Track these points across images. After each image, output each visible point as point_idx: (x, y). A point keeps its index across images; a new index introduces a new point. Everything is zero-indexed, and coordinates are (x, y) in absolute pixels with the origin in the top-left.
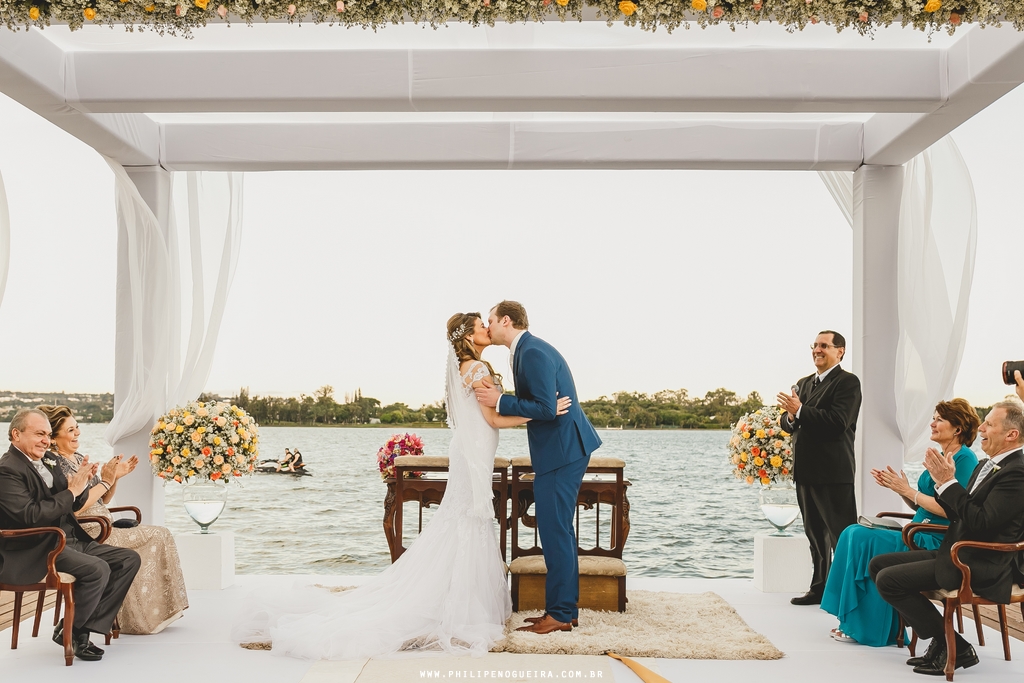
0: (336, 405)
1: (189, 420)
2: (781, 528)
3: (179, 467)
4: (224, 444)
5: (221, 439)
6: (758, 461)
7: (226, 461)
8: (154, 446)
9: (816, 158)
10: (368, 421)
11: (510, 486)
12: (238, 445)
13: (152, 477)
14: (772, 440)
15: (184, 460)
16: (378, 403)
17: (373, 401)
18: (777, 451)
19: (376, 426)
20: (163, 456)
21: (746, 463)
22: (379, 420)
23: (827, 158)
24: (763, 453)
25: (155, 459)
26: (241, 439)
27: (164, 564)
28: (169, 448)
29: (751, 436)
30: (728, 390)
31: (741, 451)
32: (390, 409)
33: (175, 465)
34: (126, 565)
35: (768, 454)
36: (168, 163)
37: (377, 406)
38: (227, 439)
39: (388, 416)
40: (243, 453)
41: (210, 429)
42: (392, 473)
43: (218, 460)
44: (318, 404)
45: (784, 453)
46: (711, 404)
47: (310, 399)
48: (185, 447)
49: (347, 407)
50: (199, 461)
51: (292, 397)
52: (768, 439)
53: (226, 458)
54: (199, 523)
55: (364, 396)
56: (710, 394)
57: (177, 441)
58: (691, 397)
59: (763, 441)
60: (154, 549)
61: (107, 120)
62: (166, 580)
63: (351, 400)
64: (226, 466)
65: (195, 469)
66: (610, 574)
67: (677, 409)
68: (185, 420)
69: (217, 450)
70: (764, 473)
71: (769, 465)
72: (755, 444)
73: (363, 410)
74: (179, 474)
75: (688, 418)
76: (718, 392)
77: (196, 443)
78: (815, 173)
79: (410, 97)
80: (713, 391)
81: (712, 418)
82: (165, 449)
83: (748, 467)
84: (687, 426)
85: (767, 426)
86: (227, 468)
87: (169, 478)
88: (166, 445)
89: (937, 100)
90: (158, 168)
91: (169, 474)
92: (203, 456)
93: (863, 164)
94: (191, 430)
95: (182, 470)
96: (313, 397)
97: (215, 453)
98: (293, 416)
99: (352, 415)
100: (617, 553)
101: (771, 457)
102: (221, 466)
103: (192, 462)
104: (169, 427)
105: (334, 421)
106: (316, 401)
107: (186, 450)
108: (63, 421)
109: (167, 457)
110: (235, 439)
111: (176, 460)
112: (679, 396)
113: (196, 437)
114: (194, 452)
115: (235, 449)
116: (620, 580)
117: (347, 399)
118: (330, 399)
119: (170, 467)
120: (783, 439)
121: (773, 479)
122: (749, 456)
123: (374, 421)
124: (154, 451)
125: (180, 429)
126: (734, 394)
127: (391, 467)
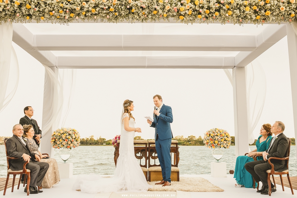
0: (94, 140)
1: (62, 132)
2: (218, 160)
3: (59, 144)
4: (71, 138)
5: (70, 137)
6: (212, 142)
7: (71, 143)
8: (52, 139)
9: (223, 65)
10: (103, 144)
11: (148, 148)
12: (75, 139)
13: (51, 148)
14: (215, 136)
15: (60, 142)
16: (105, 139)
17: (104, 139)
18: (217, 139)
19: (105, 145)
20: (55, 142)
21: (208, 143)
22: (105, 144)
23: (226, 65)
24: (213, 140)
25: (52, 143)
26: (75, 137)
27: (54, 168)
28: (56, 139)
29: (210, 136)
30: (193, 136)
31: (207, 140)
32: (108, 141)
33: (58, 144)
34: (45, 167)
35: (214, 140)
36: (58, 66)
37: (105, 140)
38: (72, 137)
39: (108, 143)
40: (76, 141)
41: (67, 134)
42: (116, 145)
43: (69, 143)
44: (90, 140)
45: (218, 140)
46: (189, 139)
47: (88, 139)
48: (60, 139)
49: (97, 141)
50: (64, 143)
51: (83, 138)
52: (214, 136)
53: (71, 142)
54: (63, 160)
55: (102, 138)
56: (189, 137)
57: (58, 138)
58: (184, 138)
59: (213, 137)
60: (52, 164)
61: (43, 52)
62: (55, 173)
63: (98, 139)
64: (71, 144)
65: (63, 145)
66: (175, 171)
67: (181, 140)
68: (61, 132)
69: (69, 140)
70: (213, 145)
71: (215, 143)
72: (211, 138)
73: (102, 141)
74: (59, 146)
75: (184, 143)
76: (191, 136)
77: (64, 138)
78: (222, 69)
79: (123, 46)
80: (190, 136)
81: (190, 143)
82: (55, 140)
83: (209, 144)
84: (183, 145)
85: (214, 133)
86: (72, 145)
87: (56, 148)
88: (55, 139)
89: (255, 47)
90: (55, 67)
91: (56, 147)
92: (65, 141)
93: (235, 67)
94: (62, 134)
95: (60, 145)
96: (89, 138)
97: (68, 141)
98: (83, 143)
99: (99, 143)
100: (176, 166)
101: (215, 141)
102: (70, 144)
103: (62, 143)
104: (56, 134)
105: (94, 144)
106: (89, 139)
107: (61, 140)
108: (30, 128)
109: (56, 142)
110: (74, 137)
111: (58, 143)
112: (181, 137)
113: (64, 136)
114: (63, 140)
115: (74, 140)
116: (178, 173)
117: (97, 138)
118: (93, 138)
119: (56, 145)
120: (218, 136)
121: (216, 147)
122: (209, 141)
123: (104, 144)
124: (52, 140)
125: (59, 134)
126: (195, 137)
127: (116, 144)
